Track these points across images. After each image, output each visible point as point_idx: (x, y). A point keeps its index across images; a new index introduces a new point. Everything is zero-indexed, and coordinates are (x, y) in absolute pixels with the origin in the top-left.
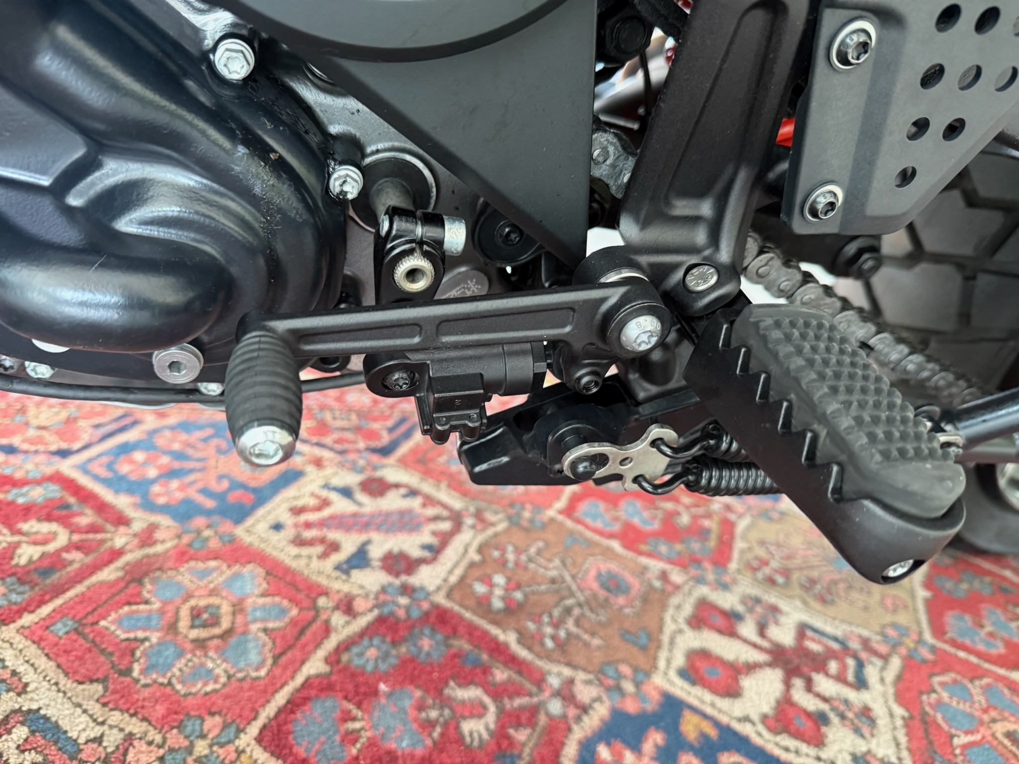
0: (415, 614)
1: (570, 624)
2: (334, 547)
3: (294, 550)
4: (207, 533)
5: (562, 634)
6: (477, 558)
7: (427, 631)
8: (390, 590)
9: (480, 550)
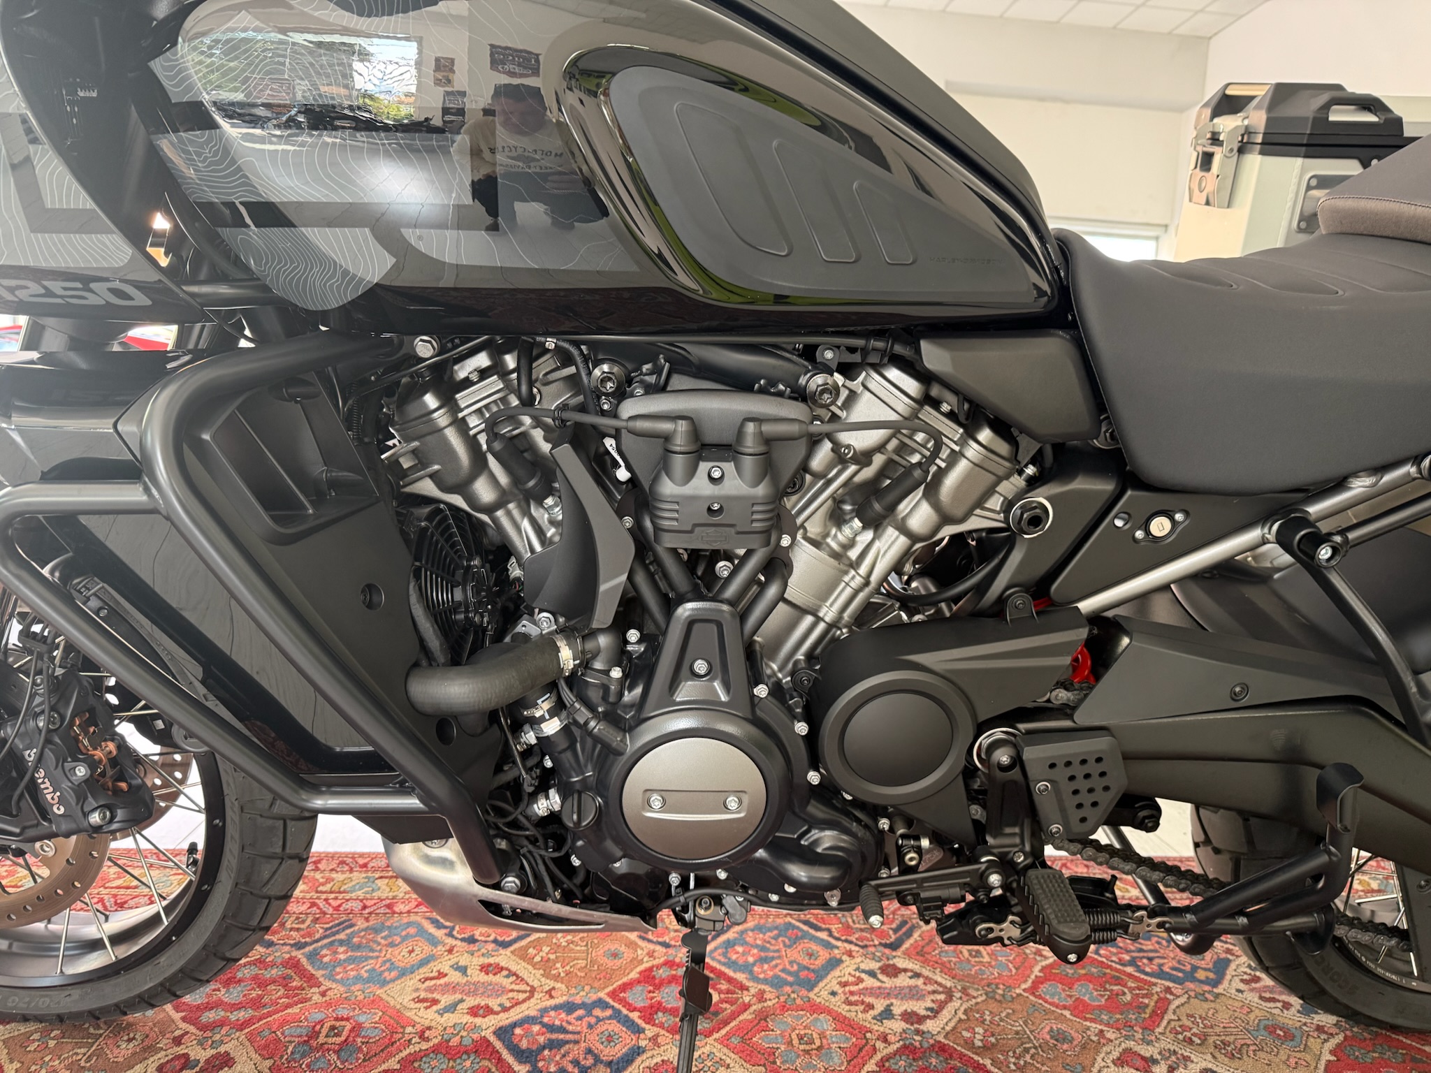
0: (926, 1045)
1: (1028, 1058)
2: (871, 1007)
3: (847, 1008)
4: (793, 996)
5: (1022, 1063)
6: (964, 1017)
7: (934, 1055)
8: (909, 1032)
9: (965, 1012)
